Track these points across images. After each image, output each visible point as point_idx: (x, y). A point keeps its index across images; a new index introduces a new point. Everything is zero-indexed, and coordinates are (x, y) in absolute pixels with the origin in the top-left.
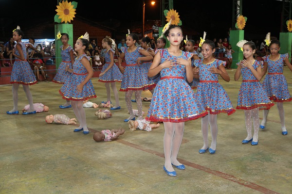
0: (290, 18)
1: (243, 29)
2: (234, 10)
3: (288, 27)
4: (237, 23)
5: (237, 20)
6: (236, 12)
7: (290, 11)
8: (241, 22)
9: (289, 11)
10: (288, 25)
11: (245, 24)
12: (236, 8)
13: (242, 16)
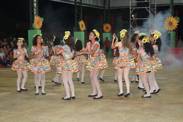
0: (82, 19)
1: (40, 29)
2: (31, 11)
3: (80, 27)
4: (35, 23)
5: (35, 21)
6: (33, 13)
7: (82, 13)
8: (38, 23)
9: (80, 13)
10: (80, 25)
11: (42, 25)
12: (33, 10)
13: (38, 17)
